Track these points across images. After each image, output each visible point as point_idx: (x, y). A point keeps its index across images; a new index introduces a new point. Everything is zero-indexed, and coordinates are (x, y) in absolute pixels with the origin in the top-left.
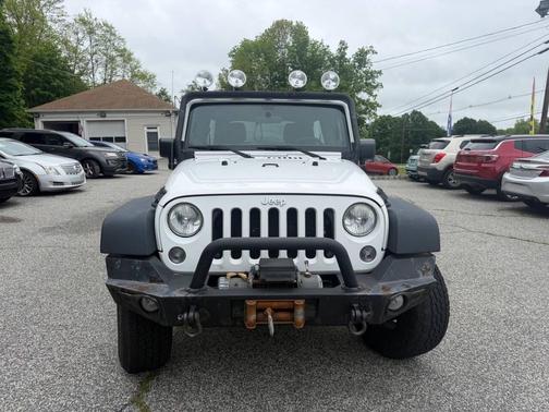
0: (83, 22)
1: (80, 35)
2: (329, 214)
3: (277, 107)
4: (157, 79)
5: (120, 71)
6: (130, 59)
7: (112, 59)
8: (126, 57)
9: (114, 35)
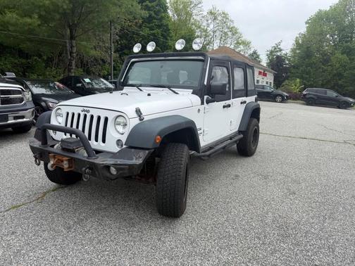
0: (211, 13)
1: (209, 21)
2: (106, 119)
3: (168, 62)
4: (252, 45)
5: (229, 41)
6: (236, 33)
7: (226, 33)
8: (234, 31)
9: (228, 19)
